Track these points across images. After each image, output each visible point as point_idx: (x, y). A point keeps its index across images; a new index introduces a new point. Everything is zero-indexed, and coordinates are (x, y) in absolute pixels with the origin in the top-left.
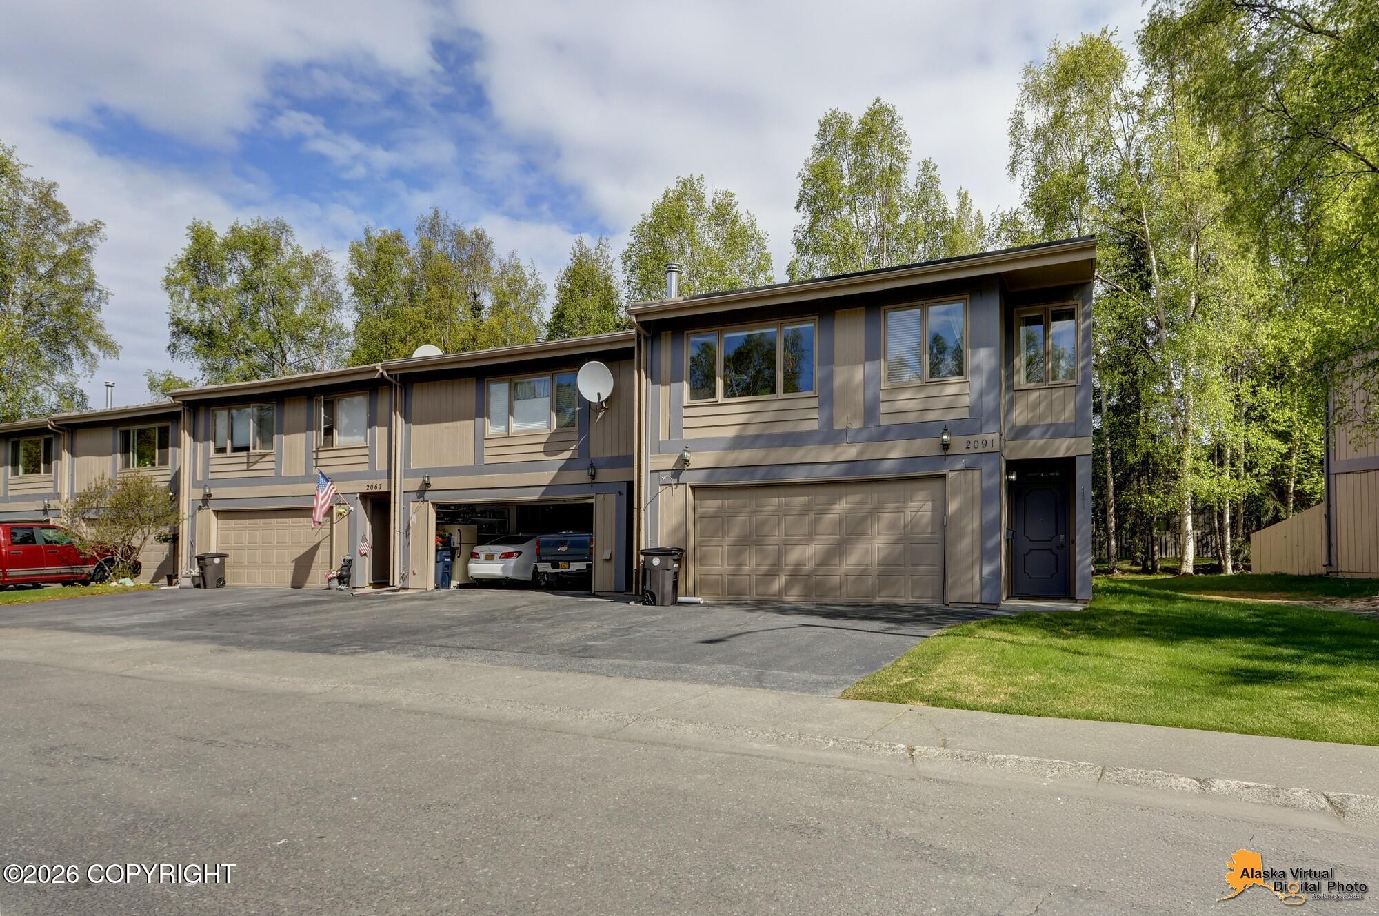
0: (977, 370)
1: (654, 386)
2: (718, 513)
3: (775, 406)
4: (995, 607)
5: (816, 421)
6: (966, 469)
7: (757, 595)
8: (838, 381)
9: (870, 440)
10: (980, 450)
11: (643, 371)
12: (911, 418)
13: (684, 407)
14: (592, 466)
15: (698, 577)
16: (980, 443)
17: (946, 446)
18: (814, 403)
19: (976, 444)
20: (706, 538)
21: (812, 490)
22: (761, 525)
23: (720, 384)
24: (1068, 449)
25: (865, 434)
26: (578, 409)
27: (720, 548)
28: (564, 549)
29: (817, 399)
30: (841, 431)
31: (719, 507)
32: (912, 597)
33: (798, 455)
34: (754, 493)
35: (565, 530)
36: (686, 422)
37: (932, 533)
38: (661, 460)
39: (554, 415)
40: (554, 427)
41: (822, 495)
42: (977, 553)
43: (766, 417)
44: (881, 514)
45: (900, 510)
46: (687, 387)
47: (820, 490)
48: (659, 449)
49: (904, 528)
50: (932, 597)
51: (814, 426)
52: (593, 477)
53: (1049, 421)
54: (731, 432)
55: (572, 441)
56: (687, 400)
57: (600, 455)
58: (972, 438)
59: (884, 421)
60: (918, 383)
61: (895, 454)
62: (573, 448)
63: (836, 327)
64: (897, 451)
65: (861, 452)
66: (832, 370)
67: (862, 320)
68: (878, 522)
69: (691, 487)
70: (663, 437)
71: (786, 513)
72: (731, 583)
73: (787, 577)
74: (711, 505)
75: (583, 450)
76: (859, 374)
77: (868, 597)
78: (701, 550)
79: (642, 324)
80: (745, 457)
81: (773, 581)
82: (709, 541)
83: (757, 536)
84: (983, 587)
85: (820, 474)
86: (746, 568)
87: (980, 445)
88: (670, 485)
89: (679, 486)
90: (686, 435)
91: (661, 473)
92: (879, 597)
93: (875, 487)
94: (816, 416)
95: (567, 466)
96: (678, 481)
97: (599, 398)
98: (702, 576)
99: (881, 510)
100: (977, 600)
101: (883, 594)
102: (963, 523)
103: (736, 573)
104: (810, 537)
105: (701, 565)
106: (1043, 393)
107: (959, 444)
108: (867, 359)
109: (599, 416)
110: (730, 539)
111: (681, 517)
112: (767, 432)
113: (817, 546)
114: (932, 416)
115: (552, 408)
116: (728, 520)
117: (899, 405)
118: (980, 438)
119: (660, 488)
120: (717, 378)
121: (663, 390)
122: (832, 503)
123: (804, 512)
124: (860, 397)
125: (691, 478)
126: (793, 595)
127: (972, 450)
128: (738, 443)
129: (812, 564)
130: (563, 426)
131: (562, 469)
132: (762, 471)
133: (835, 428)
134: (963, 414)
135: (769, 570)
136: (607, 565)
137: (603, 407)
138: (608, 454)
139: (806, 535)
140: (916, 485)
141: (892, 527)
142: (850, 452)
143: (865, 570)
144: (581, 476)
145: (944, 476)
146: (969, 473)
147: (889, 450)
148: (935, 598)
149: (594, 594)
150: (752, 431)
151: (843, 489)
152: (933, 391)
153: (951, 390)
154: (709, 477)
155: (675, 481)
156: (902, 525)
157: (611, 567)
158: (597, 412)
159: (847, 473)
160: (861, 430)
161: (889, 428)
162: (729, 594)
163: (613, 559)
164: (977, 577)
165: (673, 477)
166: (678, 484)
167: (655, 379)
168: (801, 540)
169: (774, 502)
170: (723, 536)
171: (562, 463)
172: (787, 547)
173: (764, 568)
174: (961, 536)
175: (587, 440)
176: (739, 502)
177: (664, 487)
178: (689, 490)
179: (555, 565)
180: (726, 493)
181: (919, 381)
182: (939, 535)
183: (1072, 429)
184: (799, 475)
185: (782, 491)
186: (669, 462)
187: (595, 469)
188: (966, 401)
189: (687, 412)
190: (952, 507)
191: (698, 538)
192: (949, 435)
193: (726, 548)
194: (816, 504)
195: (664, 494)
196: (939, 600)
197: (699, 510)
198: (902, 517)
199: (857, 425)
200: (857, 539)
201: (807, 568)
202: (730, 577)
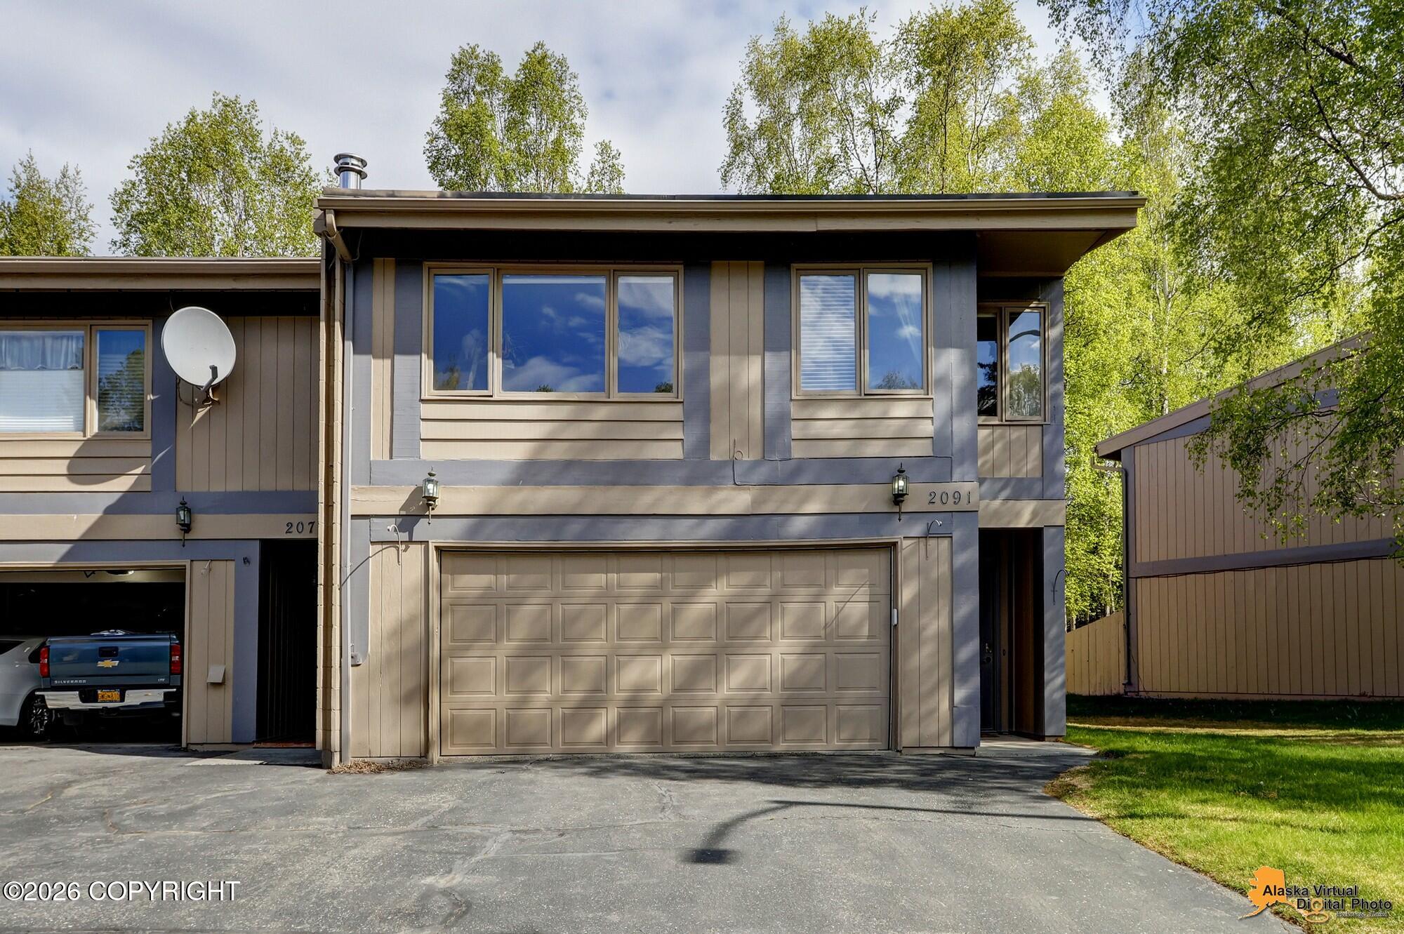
0: (943, 382)
1: (359, 357)
2: (486, 599)
3: (602, 412)
4: (971, 752)
5: (680, 443)
6: (926, 536)
7: (564, 743)
8: (717, 378)
9: (770, 483)
10: (950, 506)
11: (338, 325)
12: (840, 450)
13: (422, 401)
14: (183, 506)
15: (448, 714)
16: (950, 495)
17: (898, 498)
18: (676, 412)
19: (944, 496)
20: (462, 645)
21: (667, 562)
22: (570, 620)
23: (496, 365)
24: (1035, 514)
25: (763, 472)
26: (150, 397)
27: (492, 661)
28: (108, 663)
29: (681, 405)
30: (721, 465)
31: (490, 588)
32: (840, 740)
33: (646, 500)
34: (558, 563)
35: (108, 629)
36: (427, 430)
37: (869, 637)
38: (375, 497)
39: (92, 405)
40: (93, 428)
41: (684, 571)
42: (945, 668)
43: (586, 430)
44: (785, 605)
45: (817, 599)
46: (428, 364)
47: (681, 562)
48: (370, 476)
49: (825, 627)
50: (871, 740)
51: (674, 452)
52: (186, 528)
53: (1005, 473)
54: (518, 453)
55: (137, 459)
56: (429, 391)
57: (201, 487)
58: (939, 488)
59: (798, 452)
60: (850, 393)
61: (813, 507)
62: (139, 471)
63: (713, 290)
64: (818, 501)
65: (755, 502)
66: (708, 362)
67: (757, 283)
68: (783, 618)
69: (437, 548)
70: (378, 451)
71: (618, 599)
72: (512, 723)
73: (621, 711)
74: (473, 582)
75: (163, 474)
76: (751, 371)
77: (765, 741)
78: (453, 664)
79: (346, 233)
80: (542, 498)
81: (591, 718)
82: (467, 648)
83: (565, 639)
84: (953, 722)
85: (682, 535)
86: (542, 698)
87: (951, 500)
88: (394, 543)
89: (412, 547)
90: (429, 452)
91: (375, 520)
92: (785, 741)
93: (776, 560)
94: (681, 437)
95: (125, 505)
96: (411, 535)
97: (215, 374)
98: (455, 712)
99: (786, 599)
100: (946, 741)
101: (789, 736)
102: (923, 621)
103: (521, 704)
104: (660, 644)
105: (453, 692)
106: (998, 431)
107: (918, 495)
108: (765, 348)
109: (199, 416)
110: (508, 646)
111: (416, 604)
112: (588, 457)
113: (677, 658)
114: (874, 449)
115: (88, 392)
116: (508, 611)
117: (818, 429)
118: (950, 487)
119: (373, 549)
120: (490, 354)
121: (379, 368)
122: (702, 584)
123: (651, 598)
124: (756, 412)
125: (437, 533)
126: (630, 743)
127: (938, 507)
128: (528, 473)
129: (668, 689)
130: (116, 429)
131: (109, 511)
132: (576, 527)
133: (714, 457)
134: (923, 449)
135: (584, 700)
136: (217, 695)
137: (208, 399)
138: (218, 487)
139: (656, 639)
140: (844, 559)
141: (802, 626)
142: (737, 500)
143: (756, 698)
144: (162, 525)
145: (892, 547)
146: (932, 542)
147: (805, 499)
148: (875, 740)
149: (186, 750)
150: (557, 453)
151: (722, 562)
152: (874, 409)
153: (901, 410)
154: (472, 533)
155: (404, 536)
156: (823, 625)
157: (225, 699)
158: (194, 408)
159: (732, 533)
160: (755, 465)
161: (802, 465)
162: (509, 744)
163: (230, 683)
164: (945, 705)
165: (401, 528)
166: (411, 542)
167: (363, 346)
168: (643, 647)
169: (595, 579)
170: (498, 639)
171: (111, 500)
172: (621, 659)
173: (575, 696)
174: (918, 642)
175: (171, 458)
176: (530, 579)
177: (379, 547)
178: (433, 555)
179: (88, 694)
180: (503, 563)
181: (854, 392)
182: (882, 640)
183: (1038, 488)
184: (646, 535)
185: (613, 562)
186: (393, 501)
187: (189, 511)
188: (927, 428)
189: (427, 410)
190: (907, 594)
191: (447, 643)
192: (906, 479)
193: (502, 661)
194: (675, 587)
195: (382, 563)
196: (881, 744)
197: (449, 592)
198: (823, 610)
199: (749, 455)
200: (748, 646)
201: (657, 695)
202: (511, 712)
